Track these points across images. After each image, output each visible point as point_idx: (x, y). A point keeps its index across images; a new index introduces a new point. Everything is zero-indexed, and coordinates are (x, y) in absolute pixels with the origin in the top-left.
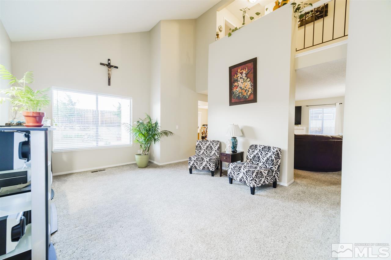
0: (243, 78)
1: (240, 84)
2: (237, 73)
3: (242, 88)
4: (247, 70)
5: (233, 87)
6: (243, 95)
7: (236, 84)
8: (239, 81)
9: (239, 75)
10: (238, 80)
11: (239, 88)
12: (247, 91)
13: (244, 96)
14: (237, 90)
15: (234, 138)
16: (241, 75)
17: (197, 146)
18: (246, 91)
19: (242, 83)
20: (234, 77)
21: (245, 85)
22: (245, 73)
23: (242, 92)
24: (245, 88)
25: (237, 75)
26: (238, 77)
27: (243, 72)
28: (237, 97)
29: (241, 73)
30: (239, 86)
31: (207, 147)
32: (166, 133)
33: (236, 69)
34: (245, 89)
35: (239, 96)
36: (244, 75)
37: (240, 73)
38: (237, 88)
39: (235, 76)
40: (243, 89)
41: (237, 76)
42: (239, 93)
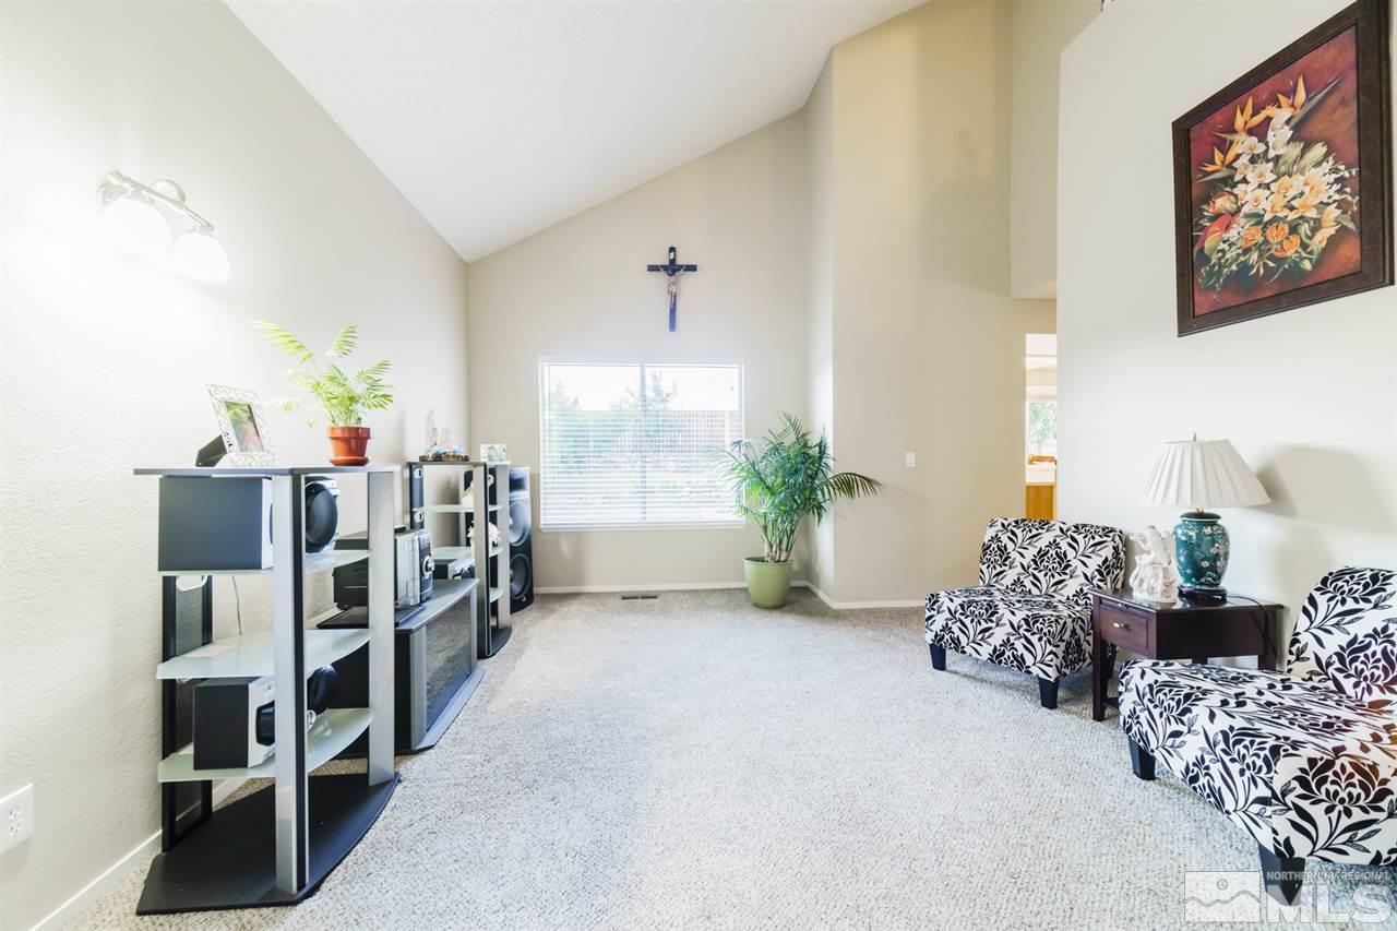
0: (1272, 154)
1: (1247, 198)
2: (1229, 137)
3: (1267, 218)
4: (1301, 95)
5: (1203, 228)
6: (1271, 258)
7: (1222, 203)
8: (1244, 181)
9: (1244, 144)
10: (1238, 177)
11: (1242, 221)
12: (1305, 229)
13: (1279, 261)
14: (1232, 234)
15: (1200, 515)
16: (1255, 139)
17: (986, 548)
18: (1294, 229)
19: (1268, 187)
20: (1210, 168)
21: (1291, 194)
22: (1287, 122)
23: (1266, 242)
24: (1292, 209)
25: (1224, 147)
26: (1238, 156)
27: (1269, 119)
28: (1232, 277)
29: (1260, 132)
30: (1245, 209)
31: (1042, 554)
32: (847, 484)
33: (1218, 118)
34: (1292, 216)
35: (1245, 267)
36: (1279, 135)
37: (1250, 132)
38: (1227, 228)
39: (1214, 163)
40: (1275, 219)
41: (1231, 155)
42: (1247, 251)
